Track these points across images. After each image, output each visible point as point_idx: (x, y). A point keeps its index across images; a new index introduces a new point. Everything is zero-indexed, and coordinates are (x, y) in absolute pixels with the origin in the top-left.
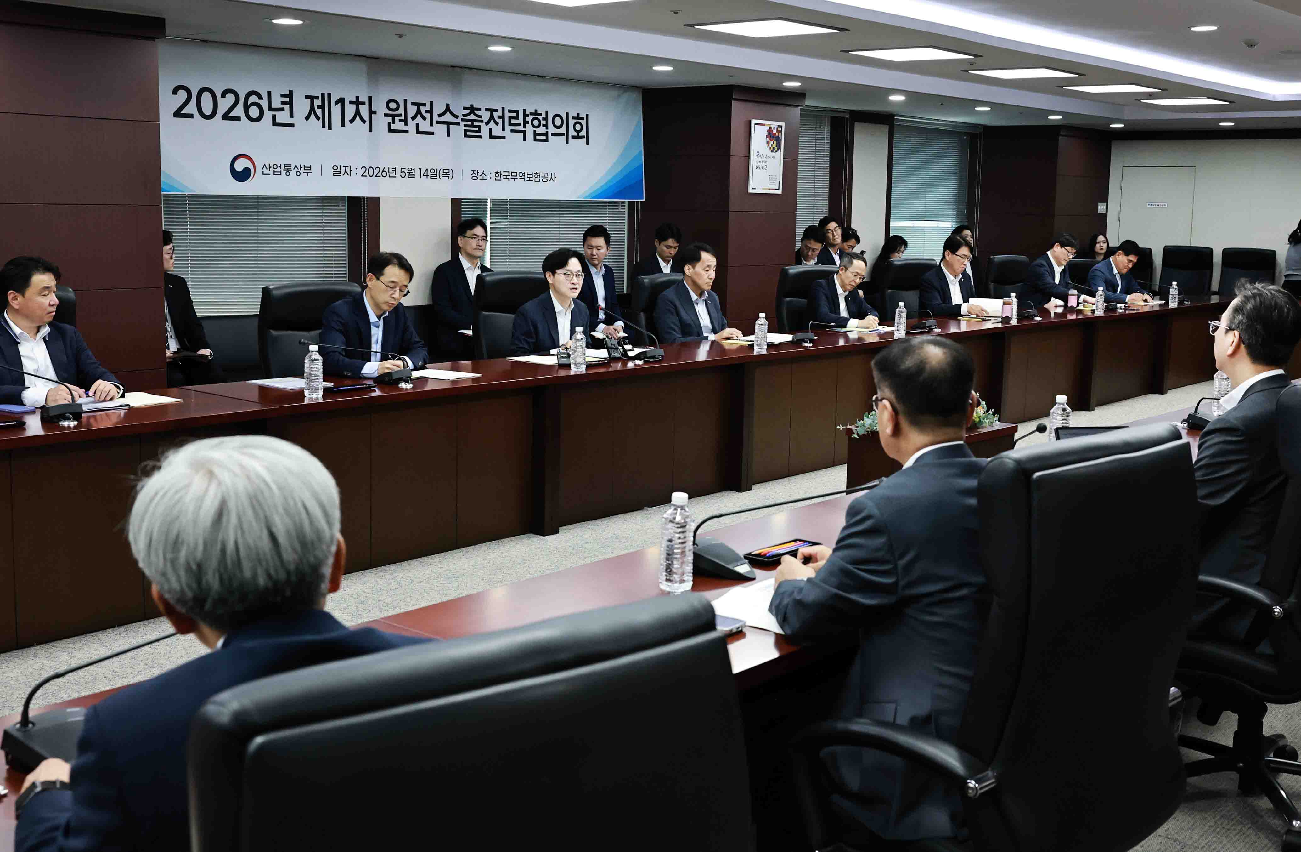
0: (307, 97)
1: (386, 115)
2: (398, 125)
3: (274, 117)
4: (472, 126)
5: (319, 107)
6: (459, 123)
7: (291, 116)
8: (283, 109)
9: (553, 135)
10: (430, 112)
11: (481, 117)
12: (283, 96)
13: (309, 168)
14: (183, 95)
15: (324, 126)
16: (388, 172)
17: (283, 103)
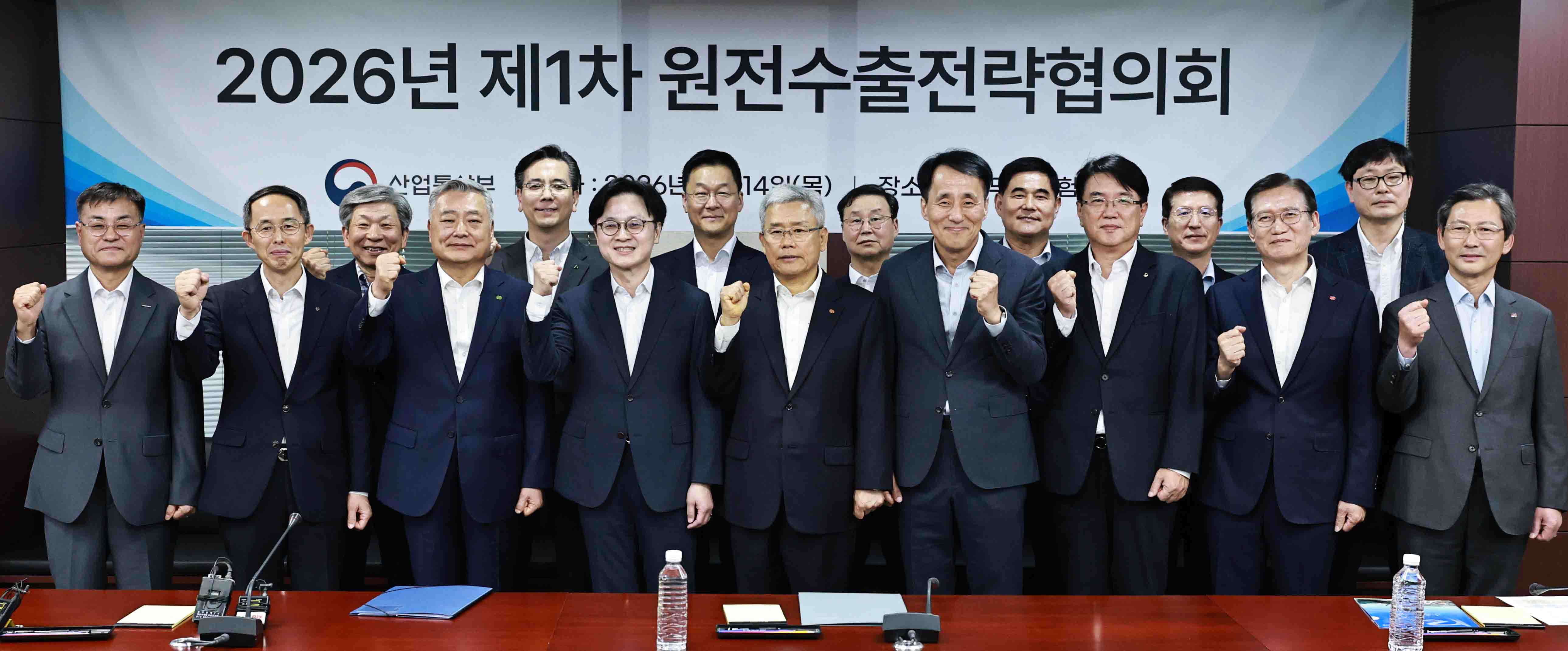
0: (485, 54)
1: (664, 78)
2: (693, 96)
3: (416, 93)
4: (884, 87)
5: (511, 70)
6: (849, 84)
7: (452, 88)
8: (434, 79)
9: (1114, 97)
10: (775, 66)
11: (908, 69)
12: (433, 54)
13: (489, 182)
14: (236, 64)
15: (521, 103)
16: (668, 185)
17: (433, 67)
